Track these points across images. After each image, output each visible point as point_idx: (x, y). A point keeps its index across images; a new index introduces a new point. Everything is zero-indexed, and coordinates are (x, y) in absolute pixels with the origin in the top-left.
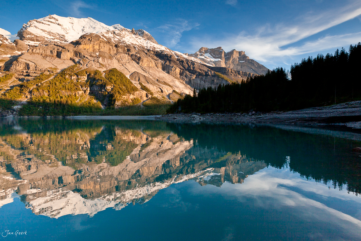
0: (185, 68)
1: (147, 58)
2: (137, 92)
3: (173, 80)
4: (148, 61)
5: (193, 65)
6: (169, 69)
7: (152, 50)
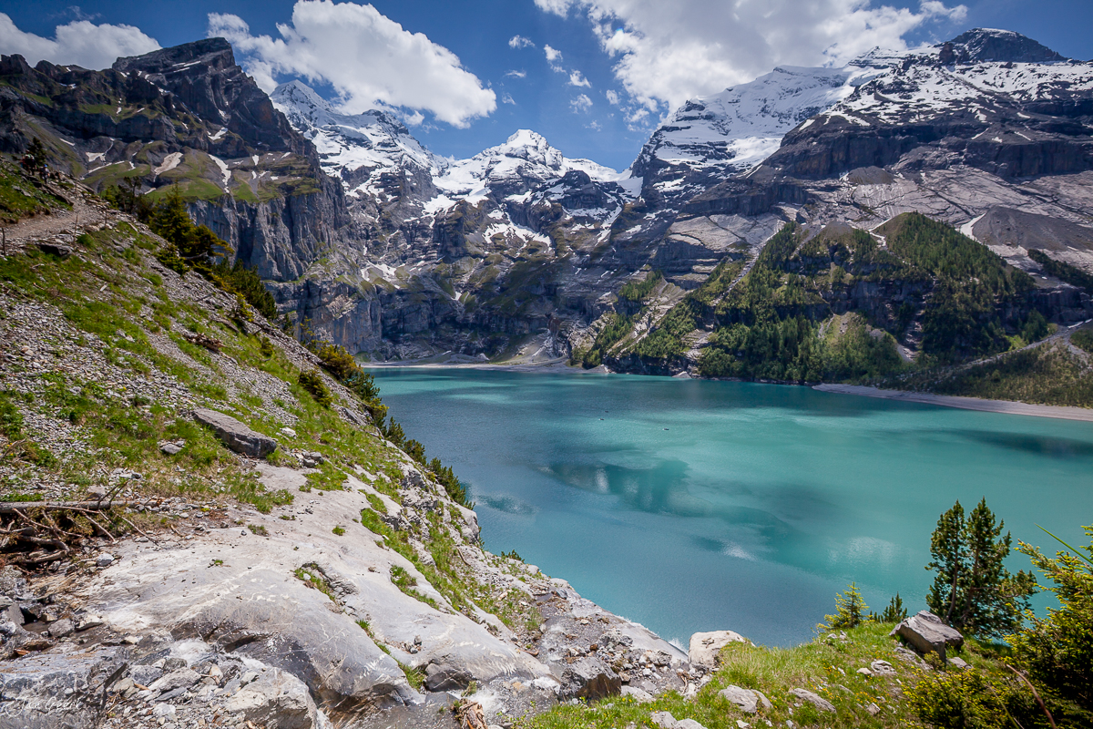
2: (1034, 293)
4: (1044, 151)
7: (1050, 97)
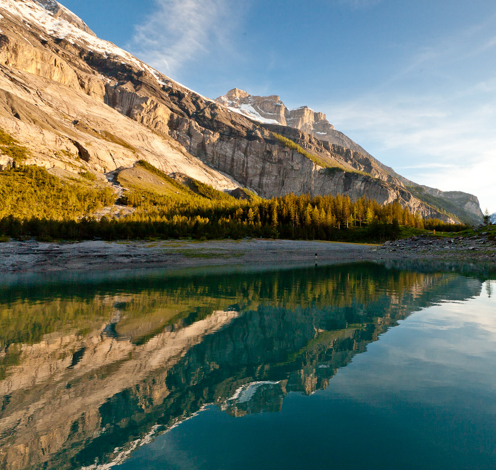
3: (142, 134)
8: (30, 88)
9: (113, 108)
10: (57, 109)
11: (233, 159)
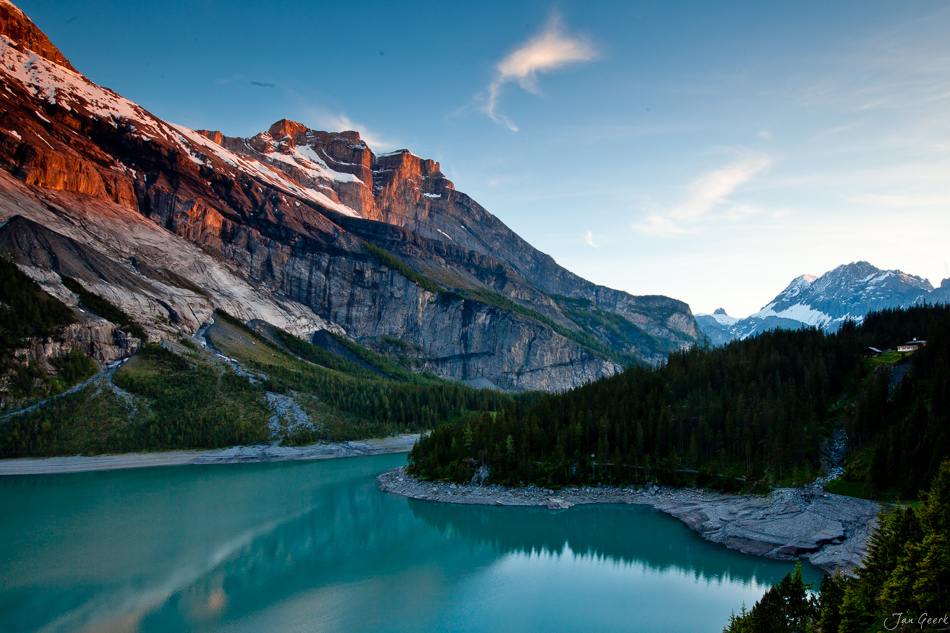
0: (240, 211)
1: (64, 152)
2: (74, 327)
3: (199, 262)
4: (68, 166)
5: (276, 206)
6: (172, 210)
7: (69, 108)
8: (73, 218)
9: (148, 216)
10: (108, 244)
11: (310, 282)
